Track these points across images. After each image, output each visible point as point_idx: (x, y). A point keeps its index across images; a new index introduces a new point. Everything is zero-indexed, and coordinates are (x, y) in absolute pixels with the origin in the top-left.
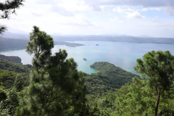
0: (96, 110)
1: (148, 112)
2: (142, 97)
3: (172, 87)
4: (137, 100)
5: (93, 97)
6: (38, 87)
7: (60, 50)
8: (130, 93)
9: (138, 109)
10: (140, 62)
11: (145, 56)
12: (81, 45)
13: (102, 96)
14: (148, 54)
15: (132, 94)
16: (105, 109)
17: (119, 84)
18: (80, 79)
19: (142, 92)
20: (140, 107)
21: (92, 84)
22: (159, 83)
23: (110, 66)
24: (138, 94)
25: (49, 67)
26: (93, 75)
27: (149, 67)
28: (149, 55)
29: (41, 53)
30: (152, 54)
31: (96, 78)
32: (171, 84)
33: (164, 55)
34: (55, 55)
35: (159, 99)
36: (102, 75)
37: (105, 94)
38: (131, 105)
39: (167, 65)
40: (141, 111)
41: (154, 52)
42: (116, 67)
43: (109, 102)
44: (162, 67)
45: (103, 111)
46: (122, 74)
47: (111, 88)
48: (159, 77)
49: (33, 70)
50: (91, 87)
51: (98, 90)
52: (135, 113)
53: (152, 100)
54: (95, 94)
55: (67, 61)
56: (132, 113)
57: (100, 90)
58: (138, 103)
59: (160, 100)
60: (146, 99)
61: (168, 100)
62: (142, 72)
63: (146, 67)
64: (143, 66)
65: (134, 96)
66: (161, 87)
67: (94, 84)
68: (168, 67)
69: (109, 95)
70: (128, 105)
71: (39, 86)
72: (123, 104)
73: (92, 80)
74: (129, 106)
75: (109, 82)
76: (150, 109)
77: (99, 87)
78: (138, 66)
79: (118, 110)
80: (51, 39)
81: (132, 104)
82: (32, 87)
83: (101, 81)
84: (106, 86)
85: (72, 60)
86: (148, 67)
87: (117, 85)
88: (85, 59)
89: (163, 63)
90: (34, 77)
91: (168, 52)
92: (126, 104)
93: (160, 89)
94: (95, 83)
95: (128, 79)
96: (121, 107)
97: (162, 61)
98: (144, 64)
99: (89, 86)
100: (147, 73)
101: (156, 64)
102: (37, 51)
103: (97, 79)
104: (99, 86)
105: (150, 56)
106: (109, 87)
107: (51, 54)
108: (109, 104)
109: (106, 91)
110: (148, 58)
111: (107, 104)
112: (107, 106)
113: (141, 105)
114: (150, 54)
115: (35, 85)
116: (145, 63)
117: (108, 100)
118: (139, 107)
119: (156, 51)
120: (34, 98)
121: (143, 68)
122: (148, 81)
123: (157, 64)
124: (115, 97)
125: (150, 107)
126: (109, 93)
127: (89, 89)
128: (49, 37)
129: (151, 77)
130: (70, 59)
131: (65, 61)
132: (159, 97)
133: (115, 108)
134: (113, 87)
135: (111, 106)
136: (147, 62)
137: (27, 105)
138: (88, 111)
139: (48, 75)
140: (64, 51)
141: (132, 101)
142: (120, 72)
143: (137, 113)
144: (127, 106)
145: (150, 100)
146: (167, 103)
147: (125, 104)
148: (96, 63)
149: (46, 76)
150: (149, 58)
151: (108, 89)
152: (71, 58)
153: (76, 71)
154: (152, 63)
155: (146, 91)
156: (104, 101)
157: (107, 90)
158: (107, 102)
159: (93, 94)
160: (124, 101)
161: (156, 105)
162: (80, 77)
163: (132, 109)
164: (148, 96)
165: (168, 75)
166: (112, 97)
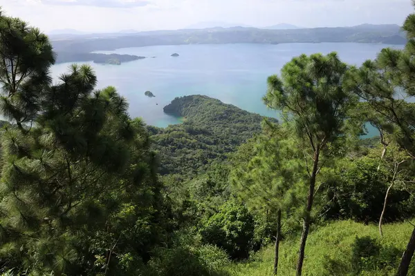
0: (186, 205)
1: (297, 190)
2: (282, 163)
3: (342, 132)
4: (273, 169)
5: (179, 179)
6: (29, 168)
7: (75, 69)
8: (257, 157)
9: (275, 187)
10: (275, 82)
11: (285, 67)
12: (135, 58)
13: (199, 173)
14: (292, 64)
15: (261, 158)
16: (208, 200)
17: (234, 142)
18: (139, 138)
19: (283, 150)
20: (280, 183)
21: (173, 150)
22: (315, 126)
23: (210, 104)
24: (274, 156)
25: (50, 115)
26: (172, 129)
27: (296, 93)
28: (293, 66)
29: (22, 79)
30: (299, 63)
31: (180, 136)
32: (340, 127)
33: (324, 62)
34: (62, 82)
35: (317, 160)
36: (195, 128)
37: (206, 169)
38: (262, 181)
39: (331, 84)
40: (282, 192)
41: (304, 56)
42: (226, 105)
43: (214, 185)
44: (321, 90)
45: (203, 204)
46: (240, 118)
47: (218, 154)
48: (315, 113)
49: (6, 129)
50: (172, 157)
51: (189, 162)
52: (271, 196)
53: (304, 164)
54: (183, 171)
55: (97, 94)
56: (264, 198)
57: (192, 162)
58: (274, 174)
59: (319, 162)
60: (290, 165)
61: (335, 159)
62: (280, 106)
63: (289, 94)
64: (282, 92)
65: (266, 161)
66: (321, 133)
67: (178, 151)
68: (333, 89)
69: (215, 170)
70: (254, 184)
71: (32, 164)
72: (244, 183)
73: (172, 140)
74: (257, 184)
75: (212, 141)
76: (301, 183)
77: (189, 156)
78: (272, 93)
79: (235, 197)
80: (43, 39)
81: (264, 179)
82: (12, 170)
83: (194, 141)
84: (206, 151)
85: (111, 93)
86: (292, 93)
87: (231, 146)
88: (149, 94)
89: (323, 80)
90: (13, 144)
91: (334, 55)
92: (251, 180)
93: (319, 138)
94: (180, 147)
95: (253, 129)
96: (241, 188)
97: (320, 77)
98: (283, 87)
99: (166, 156)
100: (291, 107)
101: (308, 84)
102: (8, 77)
103: (183, 138)
104: (189, 153)
105: (297, 68)
106: (213, 153)
107: (49, 80)
108: (216, 188)
109: (206, 163)
110: (291, 73)
111: (211, 188)
112: (212, 193)
113: (282, 178)
114: (296, 62)
115: (19, 163)
116: (285, 84)
117: (213, 180)
118: (278, 182)
119: (308, 56)
120: (25, 196)
121: (282, 96)
122: (293, 124)
123: (312, 84)
124: (228, 171)
125: (301, 180)
126: (214, 164)
127: (169, 163)
128: (37, 34)
129: (299, 114)
130: (106, 91)
131: (92, 95)
132: (317, 156)
133: (229, 194)
134: (221, 152)
135: (221, 191)
136: (291, 81)
137: (6, 216)
138: (169, 210)
139: (51, 134)
140: (87, 71)
141: (263, 172)
142: (234, 115)
143: (276, 196)
144: (254, 186)
145: (300, 166)
146: (333, 165)
147: (249, 182)
148: (177, 99)
149: (47, 138)
150: (295, 72)
151: (210, 158)
152: (109, 88)
153: (126, 117)
154: (301, 83)
155: (290, 147)
156: (203, 185)
157: (209, 160)
158: (210, 184)
159: (177, 172)
160: (247, 175)
161: (311, 173)
162: (138, 132)
163: (265, 190)
164: (296, 157)
165: (334, 106)
166: (220, 173)
